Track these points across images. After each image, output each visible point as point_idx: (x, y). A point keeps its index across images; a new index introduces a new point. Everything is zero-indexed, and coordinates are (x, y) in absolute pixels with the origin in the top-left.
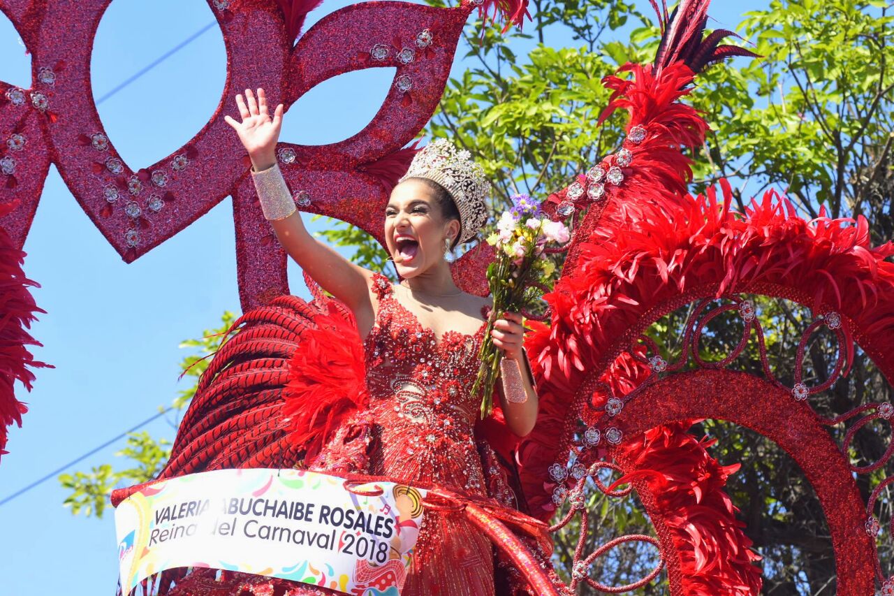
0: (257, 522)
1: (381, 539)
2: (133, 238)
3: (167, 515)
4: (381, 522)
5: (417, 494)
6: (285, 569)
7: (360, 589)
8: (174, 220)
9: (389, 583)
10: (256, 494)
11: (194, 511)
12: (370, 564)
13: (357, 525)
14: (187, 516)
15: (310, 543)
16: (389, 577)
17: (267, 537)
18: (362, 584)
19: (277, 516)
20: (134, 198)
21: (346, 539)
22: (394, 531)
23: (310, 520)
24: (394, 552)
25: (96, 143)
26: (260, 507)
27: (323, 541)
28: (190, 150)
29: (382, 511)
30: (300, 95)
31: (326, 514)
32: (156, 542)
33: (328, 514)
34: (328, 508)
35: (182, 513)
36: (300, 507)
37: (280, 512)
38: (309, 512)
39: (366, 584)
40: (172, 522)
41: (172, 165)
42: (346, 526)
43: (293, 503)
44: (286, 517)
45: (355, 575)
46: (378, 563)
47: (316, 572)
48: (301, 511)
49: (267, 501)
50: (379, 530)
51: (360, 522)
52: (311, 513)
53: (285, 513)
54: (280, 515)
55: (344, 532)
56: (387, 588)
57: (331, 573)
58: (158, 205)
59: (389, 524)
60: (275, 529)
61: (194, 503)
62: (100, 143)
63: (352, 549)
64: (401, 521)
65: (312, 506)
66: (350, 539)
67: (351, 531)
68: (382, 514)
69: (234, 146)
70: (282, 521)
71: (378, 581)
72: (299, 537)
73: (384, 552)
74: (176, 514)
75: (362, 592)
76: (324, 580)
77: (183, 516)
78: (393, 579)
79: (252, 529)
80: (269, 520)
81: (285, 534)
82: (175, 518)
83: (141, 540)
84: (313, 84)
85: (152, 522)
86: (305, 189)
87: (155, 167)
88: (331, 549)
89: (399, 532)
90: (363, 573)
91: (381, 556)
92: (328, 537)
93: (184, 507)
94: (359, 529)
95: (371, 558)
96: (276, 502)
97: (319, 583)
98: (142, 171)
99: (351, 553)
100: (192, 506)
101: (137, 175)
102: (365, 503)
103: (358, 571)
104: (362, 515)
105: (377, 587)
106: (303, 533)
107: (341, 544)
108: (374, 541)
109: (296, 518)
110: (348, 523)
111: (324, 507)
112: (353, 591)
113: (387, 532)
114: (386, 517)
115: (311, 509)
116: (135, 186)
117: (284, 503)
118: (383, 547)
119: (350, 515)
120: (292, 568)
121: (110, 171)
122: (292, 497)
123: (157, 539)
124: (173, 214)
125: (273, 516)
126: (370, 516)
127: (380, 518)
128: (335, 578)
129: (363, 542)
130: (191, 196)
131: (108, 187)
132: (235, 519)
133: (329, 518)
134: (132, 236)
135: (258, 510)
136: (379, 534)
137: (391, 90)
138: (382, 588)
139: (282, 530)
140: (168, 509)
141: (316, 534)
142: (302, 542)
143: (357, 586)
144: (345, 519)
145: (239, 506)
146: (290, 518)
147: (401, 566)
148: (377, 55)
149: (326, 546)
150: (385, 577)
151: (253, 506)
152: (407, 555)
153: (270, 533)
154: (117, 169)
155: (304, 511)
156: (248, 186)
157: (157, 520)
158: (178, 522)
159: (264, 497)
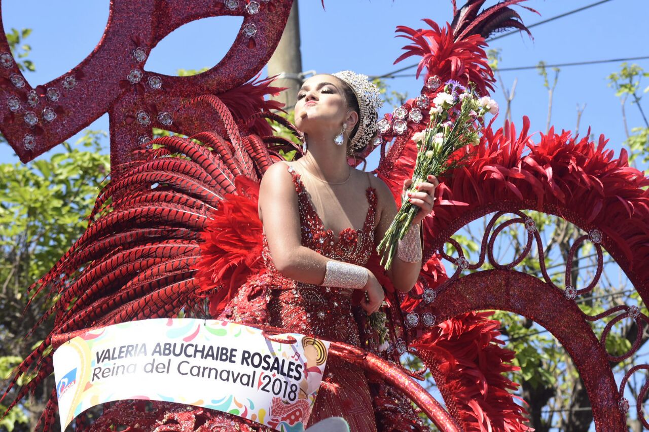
0: (188, 363)
1: (293, 381)
2: (30, 143)
3: (107, 356)
4: (293, 367)
5: (322, 345)
6: (213, 402)
7: (275, 422)
8: (62, 130)
9: (297, 419)
10: (186, 339)
11: (133, 352)
12: (283, 402)
13: (273, 368)
14: (126, 356)
15: (235, 381)
16: (298, 413)
17: (198, 375)
18: (276, 418)
19: (206, 358)
20: (31, 109)
21: (264, 379)
22: (303, 375)
23: (234, 362)
24: (303, 393)
25: (3, 61)
26: (190, 351)
27: (245, 380)
28: (78, 72)
29: (293, 357)
30: (167, 34)
31: (247, 357)
32: (99, 378)
33: (249, 357)
34: (249, 353)
35: (122, 355)
36: (224, 351)
37: (208, 355)
38: (232, 355)
39: (280, 419)
40: (112, 362)
41: (63, 84)
42: (263, 368)
43: (218, 348)
44: (213, 359)
45: (271, 410)
46: (289, 401)
47: (240, 406)
48: (226, 355)
49: (196, 346)
50: (291, 373)
51: (276, 366)
52: (235, 356)
53: (212, 356)
54: (208, 358)
55: (262, 373)
56: (296, 423)
57: (252, 407)
58: (51, 116)
59: (299, 369)
60: (204, 369)
61: (132, 346)
62: (6, 61)
63: (269, 387)
64: (308, 367)
65: (236, 350)
66: (267, 379)
67: (268, 373)
68: (293, 360)
69: (113, 72)
70: (209, 362)
71: (289, 417)
72: (225, 375)
73: (294, 392)
74: (116, 355)
75: (276, 424)
76: (246, 413)
77: (123, 357)
78: (301, 415)
79: (185, 368)
80: (198, 361)
81: (213, 372)
82: (116, 358)
83: (84, 376)
84: (177, 25)
85: (94, 361)
86: (168, 112)
87: (50, 84)
88: (252, 386)
89: (306, 376)
90: (277, 408)
91: (292, 395)
92: (249, 377)
93: (123, 350)
94: (275, 371)
95: (284, 397)
96: (204, 347)
97: (242, 415)
98: (39, 87)
99: (268, 391)
100: (130, 349)
101: (35, 90)
102: (280, 350)
103: (273, 407)
104: (276, 360)
105: (288, 422)
106: (228, 372)
107: (260, 383)
108: (286, 383)
109: (221, 360)
110: (266, 366)
111: (245, 352)
112: (269, 423)
113: (297, 375)
114: (297, 363)
115: (234, 353)
116: (33, 99)
117: (211, 348)
118: (294, 388)
119: (267, 359)
120: (219, 401)
121: (14, 85)
122: (217, 342)
123: (100, 375)
124: (63, 125)
125: (202, 357)
126: (284, 361)
127: (291, 363)
128: (255, 411)
129: (278, 382)
130: (77, 111)
131: (12, 98)
132: (170, 360)
133: (249, 360)
134: (29, 141)
135: (188, 353)
136: (291, 377)
137: (238, 35)
138: (292, 422)
139: (210, 369)
140: (108, 351)
141: (239, 374)
142: (227, 379)
143: (273, 420)
144: (263, 362)
145: (172, 349)
146: (217, 359)
147: (307, 405)
148: (229, 5)
149: (248, 384)
150: (294, 413)
151: (184, 349)
152: (312, 396)
153: (201, 372)
154: (19, 85)
155: (229, 354)
156: (122, 106)
157: (98, 361)
158: (118, 362)
159: (193, 342)
